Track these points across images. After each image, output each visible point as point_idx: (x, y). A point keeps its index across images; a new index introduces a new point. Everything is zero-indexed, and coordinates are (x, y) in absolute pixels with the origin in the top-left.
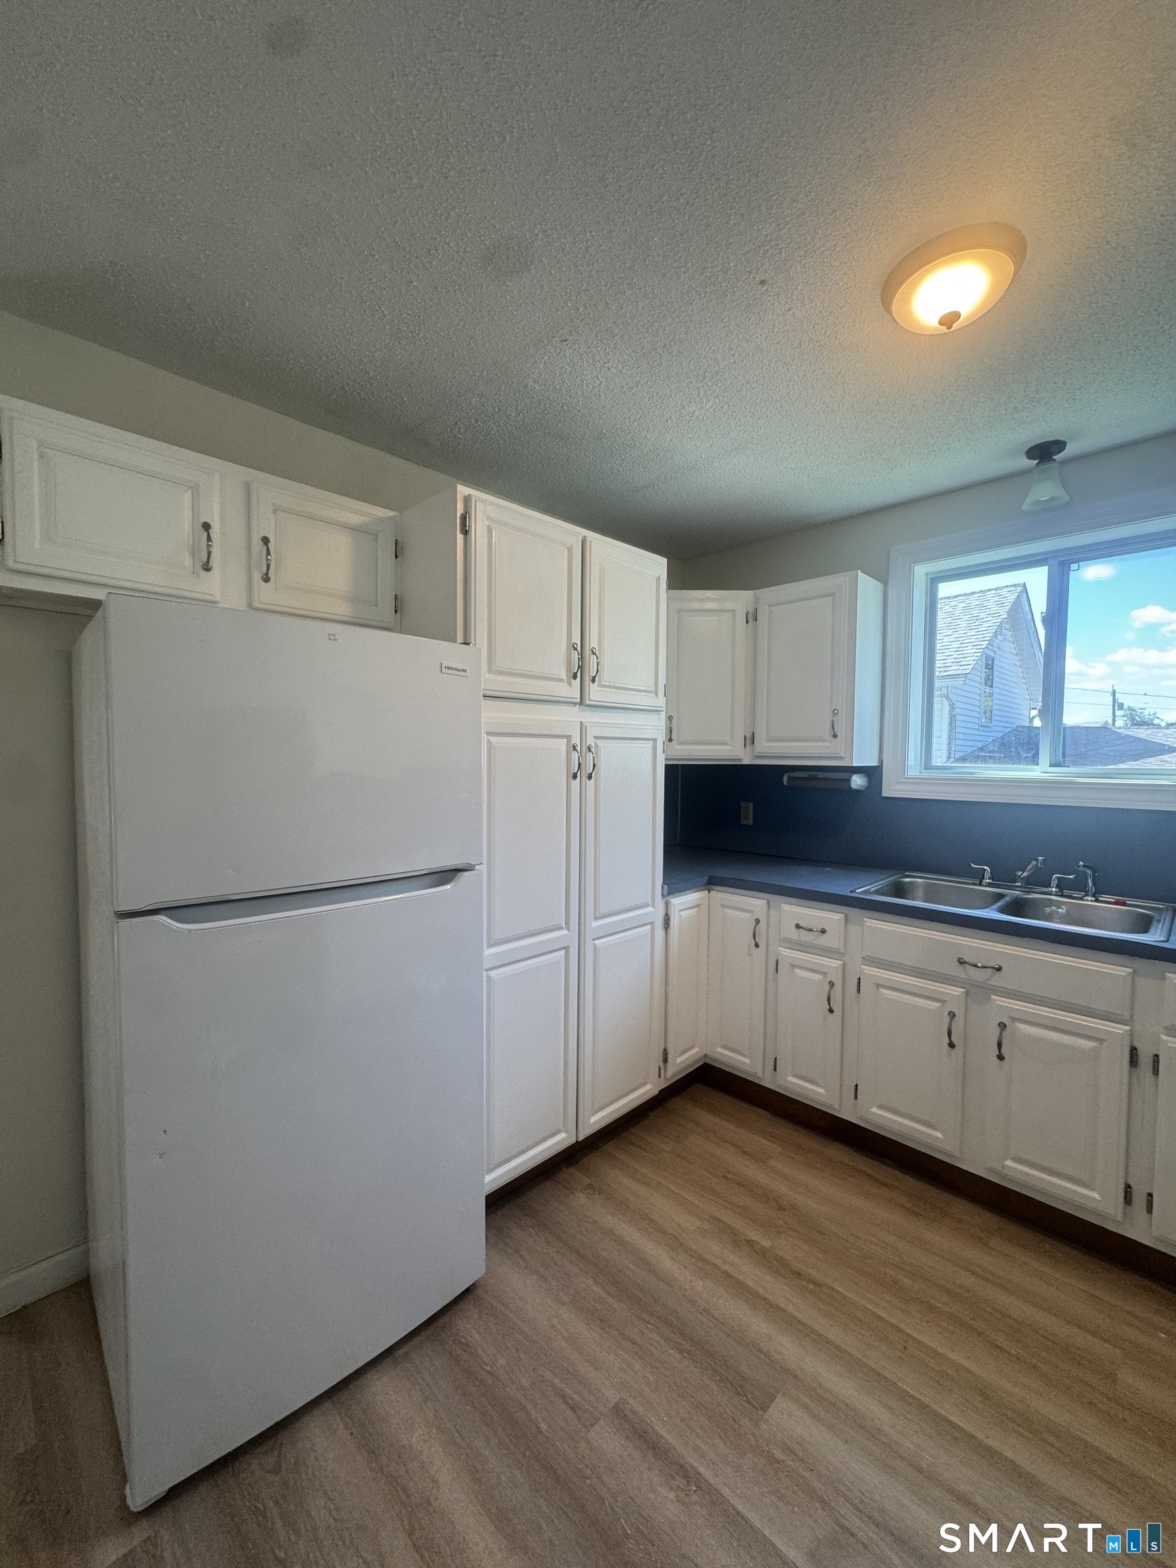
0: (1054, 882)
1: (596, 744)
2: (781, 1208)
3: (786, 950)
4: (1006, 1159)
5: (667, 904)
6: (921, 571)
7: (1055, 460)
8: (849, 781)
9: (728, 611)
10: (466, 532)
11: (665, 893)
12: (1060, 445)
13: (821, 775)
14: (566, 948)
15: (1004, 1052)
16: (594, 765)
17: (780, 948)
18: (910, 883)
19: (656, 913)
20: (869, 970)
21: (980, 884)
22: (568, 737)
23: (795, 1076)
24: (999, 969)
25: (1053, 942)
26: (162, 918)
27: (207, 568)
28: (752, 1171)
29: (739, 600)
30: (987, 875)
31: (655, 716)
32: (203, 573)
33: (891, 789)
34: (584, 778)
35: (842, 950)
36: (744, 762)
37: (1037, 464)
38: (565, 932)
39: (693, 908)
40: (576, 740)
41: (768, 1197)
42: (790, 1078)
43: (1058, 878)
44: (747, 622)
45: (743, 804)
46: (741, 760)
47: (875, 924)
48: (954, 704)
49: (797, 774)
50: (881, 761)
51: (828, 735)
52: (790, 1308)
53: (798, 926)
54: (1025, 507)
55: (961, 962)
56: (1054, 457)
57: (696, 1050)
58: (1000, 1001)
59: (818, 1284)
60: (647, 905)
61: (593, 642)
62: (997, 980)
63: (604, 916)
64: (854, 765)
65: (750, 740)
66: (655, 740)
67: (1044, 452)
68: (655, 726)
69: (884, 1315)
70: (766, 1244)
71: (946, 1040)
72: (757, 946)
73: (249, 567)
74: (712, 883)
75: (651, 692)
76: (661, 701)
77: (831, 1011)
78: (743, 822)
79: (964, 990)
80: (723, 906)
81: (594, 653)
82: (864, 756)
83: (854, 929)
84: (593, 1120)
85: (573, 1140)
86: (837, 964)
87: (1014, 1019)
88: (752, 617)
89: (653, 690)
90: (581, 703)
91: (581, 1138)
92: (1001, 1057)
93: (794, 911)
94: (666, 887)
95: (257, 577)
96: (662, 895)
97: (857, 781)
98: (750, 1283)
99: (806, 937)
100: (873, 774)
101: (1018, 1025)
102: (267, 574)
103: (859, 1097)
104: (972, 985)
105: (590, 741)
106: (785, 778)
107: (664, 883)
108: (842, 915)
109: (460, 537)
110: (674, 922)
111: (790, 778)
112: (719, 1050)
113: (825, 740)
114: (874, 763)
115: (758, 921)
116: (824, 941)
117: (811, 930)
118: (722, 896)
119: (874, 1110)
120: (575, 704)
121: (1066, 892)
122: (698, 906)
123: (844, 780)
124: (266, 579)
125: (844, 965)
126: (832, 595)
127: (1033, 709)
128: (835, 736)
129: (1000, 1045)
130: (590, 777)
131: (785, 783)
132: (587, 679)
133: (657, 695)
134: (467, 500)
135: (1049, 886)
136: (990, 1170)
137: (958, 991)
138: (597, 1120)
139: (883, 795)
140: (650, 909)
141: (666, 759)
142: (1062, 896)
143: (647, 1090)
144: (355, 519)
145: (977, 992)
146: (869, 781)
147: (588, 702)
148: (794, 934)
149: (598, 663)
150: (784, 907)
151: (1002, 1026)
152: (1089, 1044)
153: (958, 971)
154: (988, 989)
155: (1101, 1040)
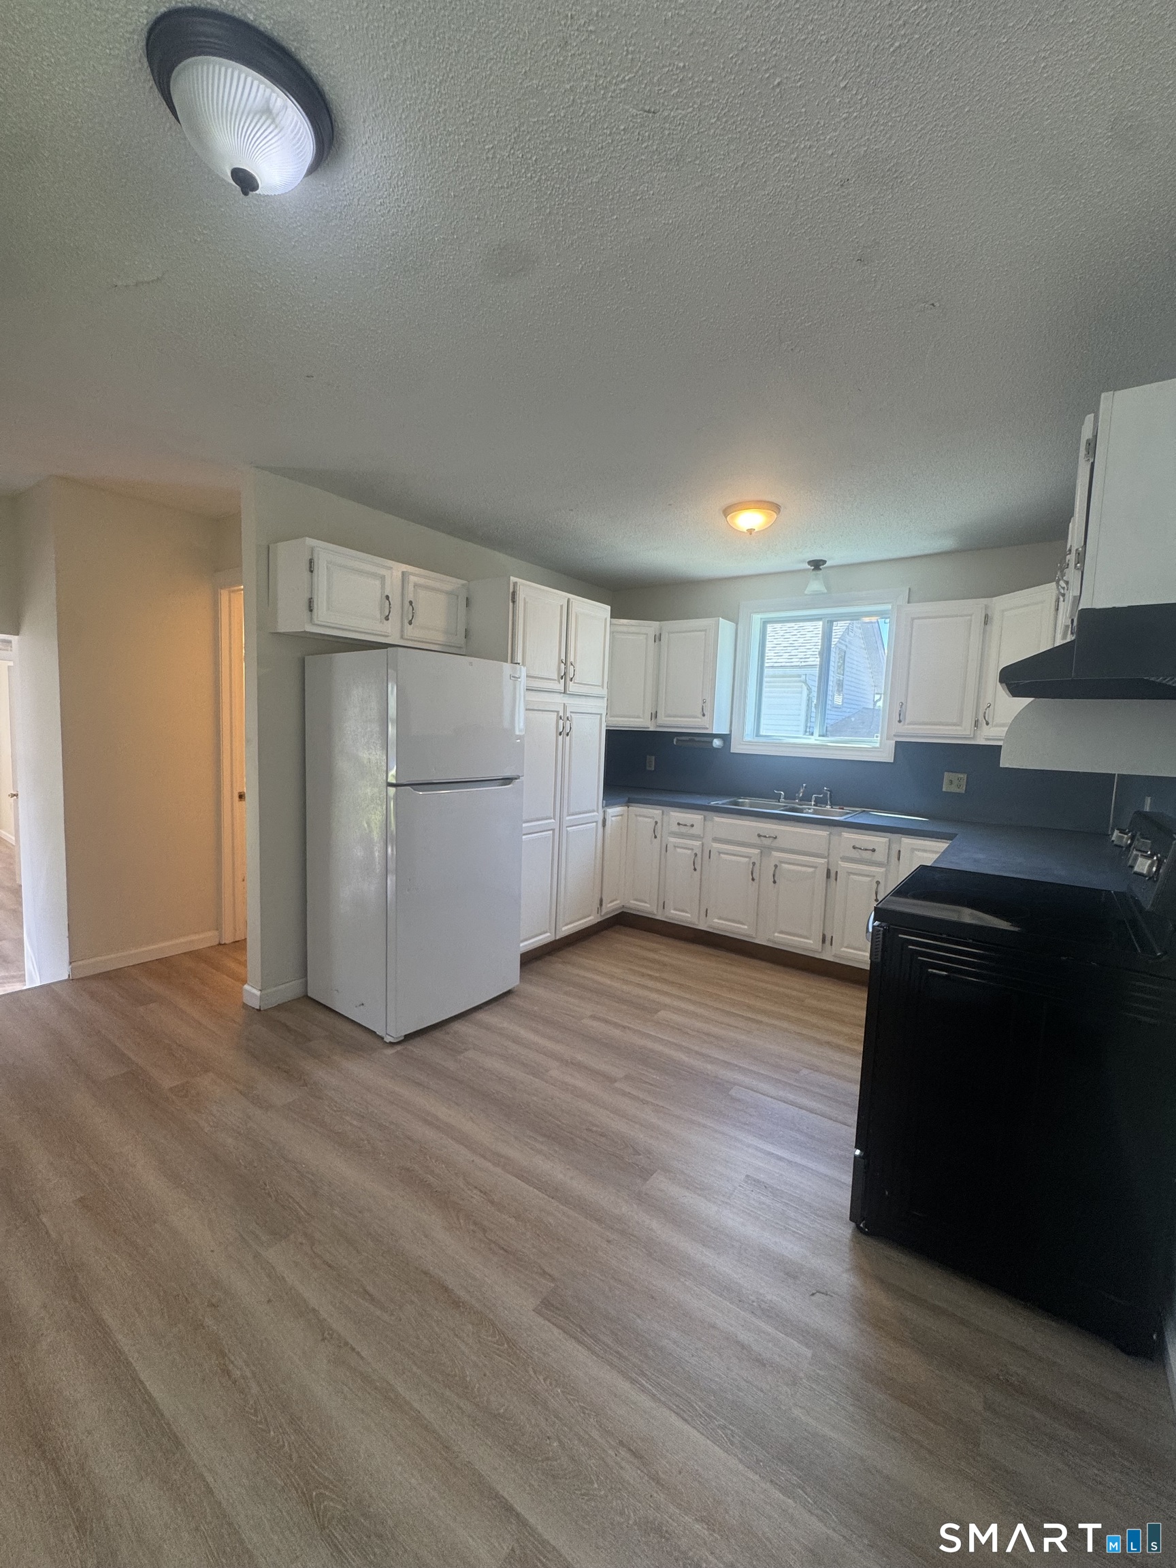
0: (813, 799)
1: (571, 716)
3: (672, 838)
4: (774, 933)
5: (604, 812)
6: (757, 618)
8: (712, 742)
9: (643, 634)
10: (514, 602)
11: (604, 805)
12: (824, 562)
13: (697, 739)
14: (553, 830)
15: (776, 879)
16: (571, 728)
17: (668, 837)
18: (742, 802)
19: (599, 816)
20: (715, 845)
21: (779, 802)
22: (558, 712)
23: (675, 909)
24: (776, 838)
26: (409, 787)
27: (387, 618)
28: (651, 955)
29: (651, 627)
30: (782, 797)
31: (600, 700)
32: (385, 621)
33: (736, 748)
34: (565, 735)
35: (702, 835)
36: (650, 730)
37: (813, 570)
38: (553, 820)
39: (617, 816)
40: (561, 714)
41: (658, 962)
42: (672, 911)
43: (815, 797)
44: (655, 641)
45: (648, 756)
46: (648, 728)
47: (719, 820)
48: (811, 689)
49: (683, 738)
50: (731, 731)
51: (700, 716)
53: (679, 824)
54: (806, 592)
55: (759, 836)
56: (821, 567)
57: (618, 902)
58: (775, 854)
60: (593, 811)
61: (571, 658)
62: (776, 844)
63: (573, 815)
64: (714, 733)
65: (655, 716)
66: (601, 714)
67: (817, 564)
68: (600, 706)
71: (751, 877)
72: (656, 837)
73: (402, 618)
74: (629, 802)
75: (599, 686)
76: (604, 692)
77: (695, 870)
78: (648, 768)
79: (759, 850)
80: (636, 816)
81: (572, 664)
82: (719, 728)
83: (709, 824)
84: (564, 929)
85: (552, 939)
86: (698, 843)
87: (781, 862)
88: (658, 638)
89: (601, 684)
90: (564, 693)
91: (557, 938)
92: (775, 882)
93: (677, 815)
94: (604, 802)
95: (406, 622)
96: (603, 807)
97: (717, 743)
99: (683, 829)
100: (726, 738)
101: (783, 865)
102: (411, 620)
103: (708, 915)
104: (764, 847)
105: (568, 714)
106: (675, 740)
107: (603, 799)
108: (702, 816)
109: (511, 604)
110: (608, 823)
111: (678, 740)
112: (632, 902)
113: (698, 718)
114: (726, 732)
115: (656, 823)
116: (692, 831)
117: (686, 825)
118: (636, 809)
119: (716, 920)
120: (561, 693)
122: (622, 815)
123: (709, 742)
124: (410, 623)
125: (703, 845)
126: (705, 630)
127: (877, 694)
128: (704, 715)
129: (774, 876)
130: (568, 735)
131: (675, 743)
132: (568, 679)
133: (603, 688)
134: (515, 584)
136: (769, 940)
137: (756, 851)
138: (566, 930)
139: (731, 751)
140: (595, 813)
141: (607, 726)
142: (817, 806)
143: (592, 919)
144: (448, 587)
145: (765, 851)
146: (724, 743)
147: (568, 692)
148: (675, 828)
149: (574, 670)
150: (672, 813)
151: (776, 866)
152: (811, 870)
153: (757, 841)
154: (771, 849)
155: (816, 867)
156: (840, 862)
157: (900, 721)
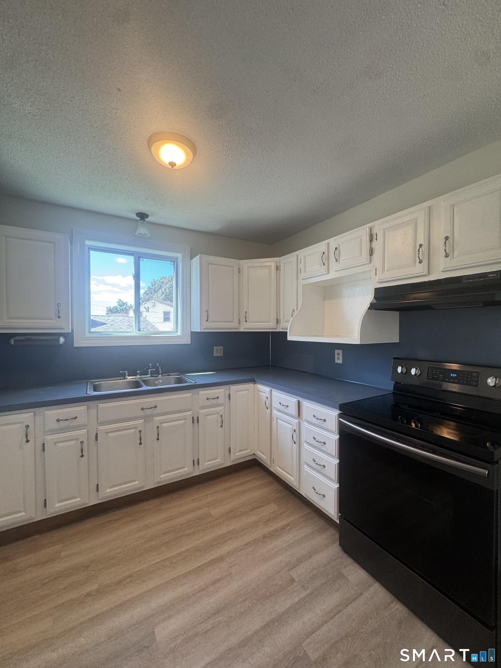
0: (149, 373)
2: (87, 567)
3: (50, 436)
4: (162, 476)
7: (145, 220)
8: (58, 340)
12: (147, 216)
15: (159, 436)
17: (45, 437)
20: (102, 428)
24: (156, 407)
25: (157, 393)
30: (127, 374)
33: (79, 343)
35: (86, 424)
37: (140, 220)
42: (57, 505)
43: (150, 371)
47: (104, 405)
51: (55, 317)
52: (129, 597)
54: (137, 234)
55: (143, 409)
56: (145, 219)
58: (156, 419)
59: (128, 577)
62: (156, 411)
67: (142, 216)
69: (158, 560)
70: (96, 587)
71: (138, 442)
72: (28, 441)
77: (83, 455)
79: (144, 420)
83: (93, 412)
86: (83, 432)
87: (161, 423)
92: (158, 439)
93: (54, 413)
97: (62, 340)
98: (105, 609)
99: (63, 424)
100: (69, 336)
101: (163, 425)
103: (99, 490)
104: (147, 417)
108: (85, 407)
111: (14, 341)
113: (53, 319)
115: (27, 426)
116: (75, 423)
117: (67, 420)
119: (109, 490)
121: (153, 375)
123: (56, 340)
125: (88, 431)
126: (53, 243)
128: (59, 317)
129: (157, 435)
131: (12, 343)
135: (148, 374)
136: (156, 483)
137: (141, 421)
139: (75, 346)
142: (152, 377)
145: (148, 419)
148: (56, 426)
150: (48, 412)
151: (158, 427)
152: (183, 421)
153: (142, 413)
154: (152, 416)
155: (185, 419)
156: (200, 411)
157: (207, 321)
